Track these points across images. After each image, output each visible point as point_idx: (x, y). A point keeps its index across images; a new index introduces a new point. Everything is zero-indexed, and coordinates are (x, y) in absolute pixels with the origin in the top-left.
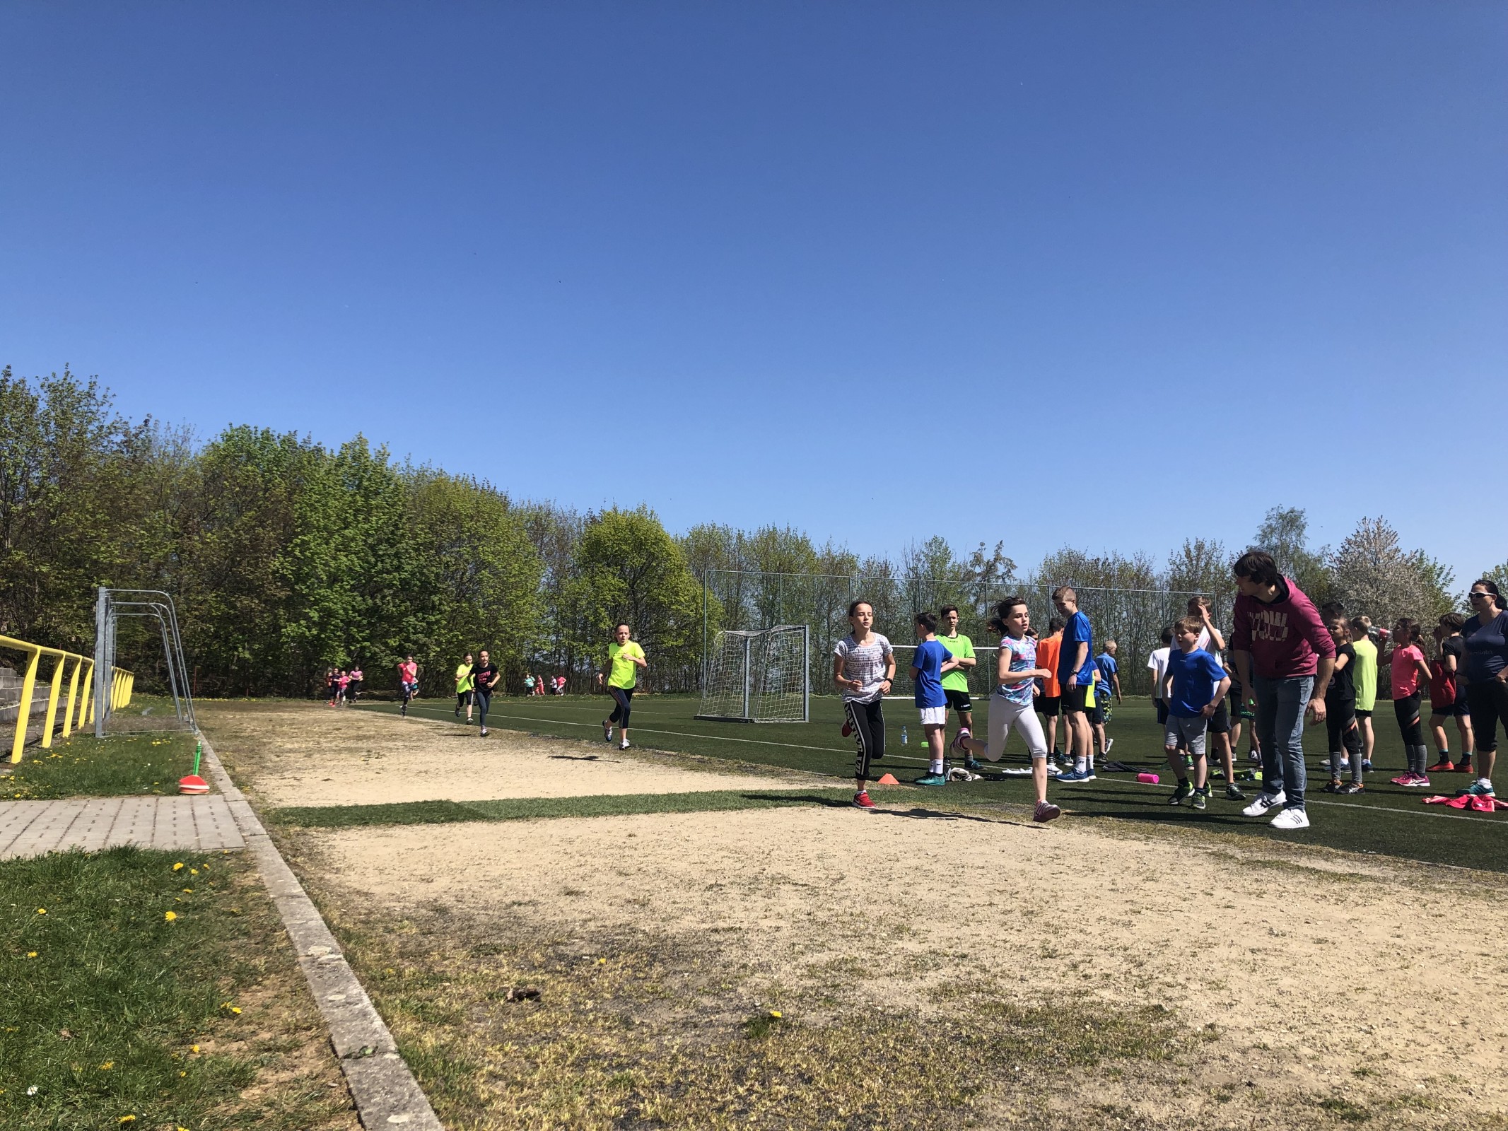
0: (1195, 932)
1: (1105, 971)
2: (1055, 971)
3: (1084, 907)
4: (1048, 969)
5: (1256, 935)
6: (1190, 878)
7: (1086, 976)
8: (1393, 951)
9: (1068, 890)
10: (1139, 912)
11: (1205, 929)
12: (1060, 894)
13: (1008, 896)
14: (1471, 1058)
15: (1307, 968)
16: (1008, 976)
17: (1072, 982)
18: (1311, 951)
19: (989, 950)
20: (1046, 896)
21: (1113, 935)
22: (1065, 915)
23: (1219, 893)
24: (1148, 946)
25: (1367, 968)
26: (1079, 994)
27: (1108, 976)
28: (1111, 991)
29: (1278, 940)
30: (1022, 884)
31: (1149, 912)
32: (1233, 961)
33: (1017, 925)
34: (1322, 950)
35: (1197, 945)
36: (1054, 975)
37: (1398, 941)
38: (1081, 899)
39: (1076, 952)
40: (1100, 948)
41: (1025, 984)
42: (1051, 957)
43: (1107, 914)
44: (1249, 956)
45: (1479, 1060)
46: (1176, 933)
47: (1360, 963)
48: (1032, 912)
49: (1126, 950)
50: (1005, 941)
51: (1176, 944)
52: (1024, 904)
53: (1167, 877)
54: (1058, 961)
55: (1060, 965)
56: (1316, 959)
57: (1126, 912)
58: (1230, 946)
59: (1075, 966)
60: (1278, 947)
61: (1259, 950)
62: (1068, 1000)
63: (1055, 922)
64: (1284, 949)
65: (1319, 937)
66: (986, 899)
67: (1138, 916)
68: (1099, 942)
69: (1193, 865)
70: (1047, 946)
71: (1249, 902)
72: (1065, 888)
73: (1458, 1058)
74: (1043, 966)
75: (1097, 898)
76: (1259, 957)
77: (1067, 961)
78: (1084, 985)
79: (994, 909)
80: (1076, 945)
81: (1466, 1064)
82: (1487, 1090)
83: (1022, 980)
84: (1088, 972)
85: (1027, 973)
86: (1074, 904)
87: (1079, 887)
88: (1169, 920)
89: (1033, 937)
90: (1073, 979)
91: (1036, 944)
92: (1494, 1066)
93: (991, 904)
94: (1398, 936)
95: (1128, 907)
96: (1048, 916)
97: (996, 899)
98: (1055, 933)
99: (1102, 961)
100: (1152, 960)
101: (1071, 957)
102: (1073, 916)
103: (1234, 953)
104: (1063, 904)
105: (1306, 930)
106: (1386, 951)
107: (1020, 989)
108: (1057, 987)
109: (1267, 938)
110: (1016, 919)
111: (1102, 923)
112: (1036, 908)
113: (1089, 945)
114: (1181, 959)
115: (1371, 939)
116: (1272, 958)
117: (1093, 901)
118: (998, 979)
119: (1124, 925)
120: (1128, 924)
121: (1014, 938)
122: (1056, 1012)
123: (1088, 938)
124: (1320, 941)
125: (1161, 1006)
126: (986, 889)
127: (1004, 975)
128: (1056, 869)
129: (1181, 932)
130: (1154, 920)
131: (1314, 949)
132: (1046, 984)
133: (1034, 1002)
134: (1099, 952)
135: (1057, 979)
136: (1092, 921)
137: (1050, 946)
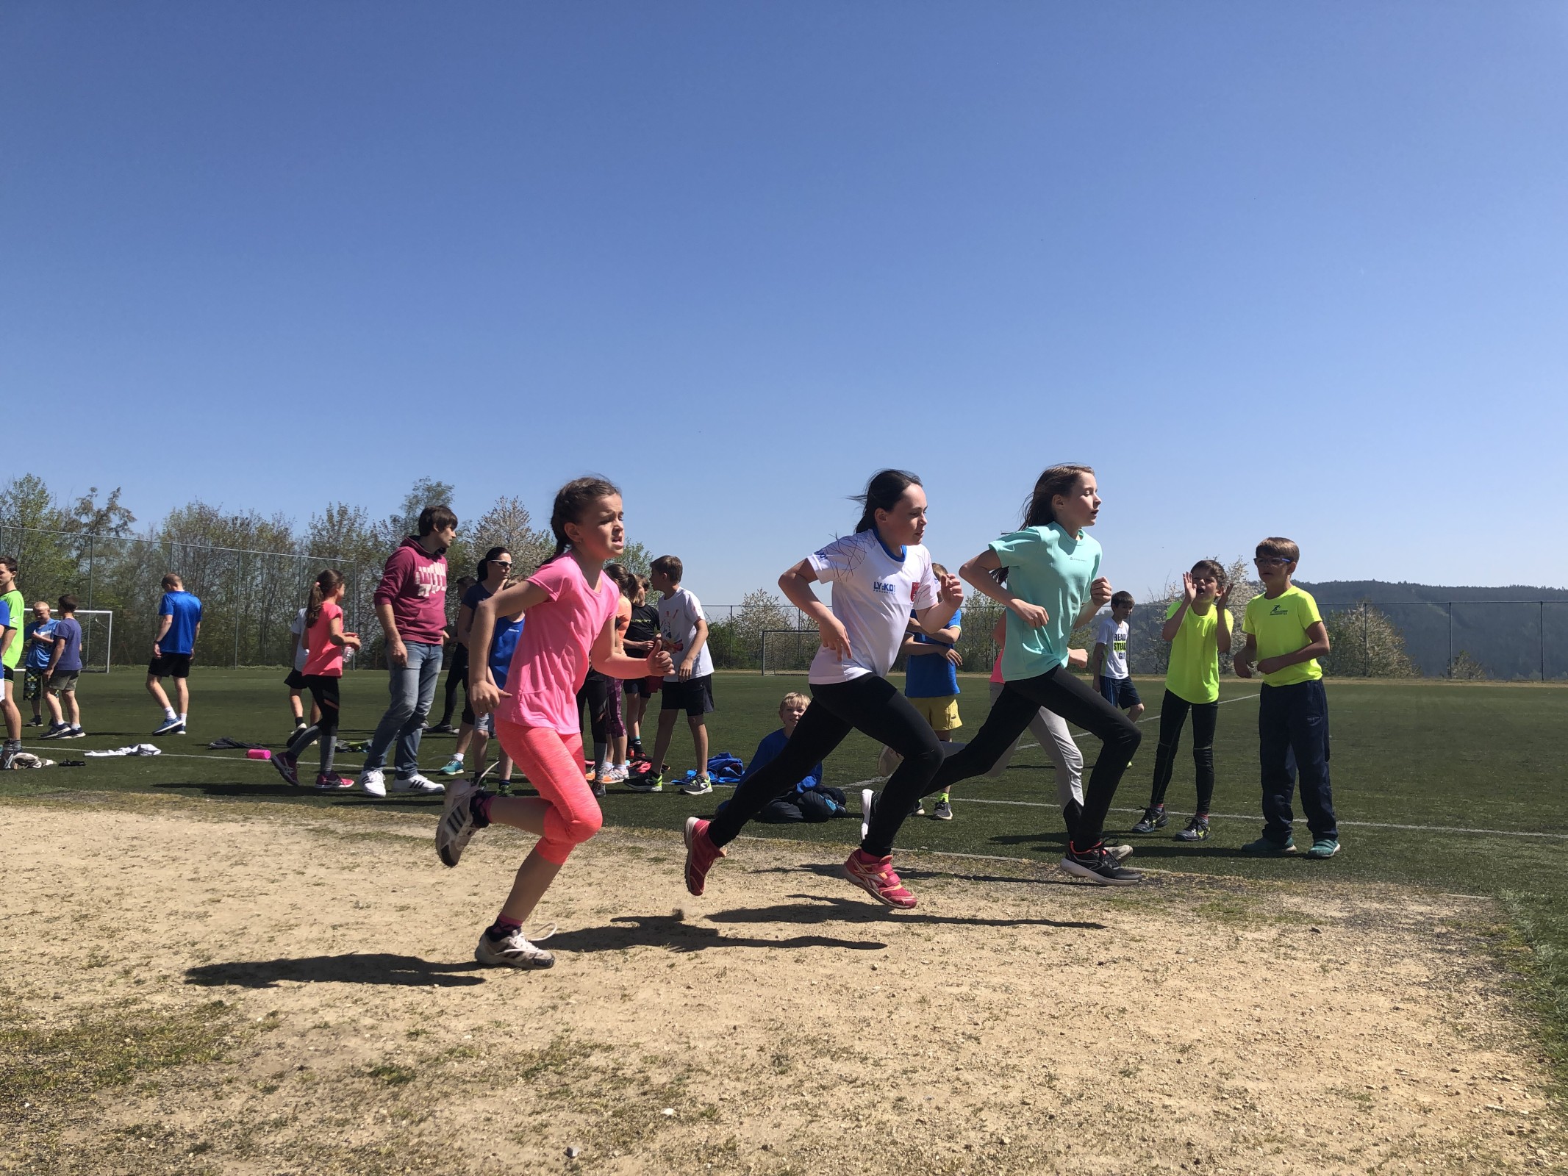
0: (278, 916)
1: (165, 972)
2: (101, 980)
3: (155, 903)
4: (92, 980)
5: (341, 911)
6: (285, 858)
7: (138, 982)
8: (467, 909)
9: (139, 885)
10: (219, 901)
11: (289, 910)
12: (127, 891)
13: (58, 899)
14: (516, 1002)
15: (384, 937)
16: (39, 996)
17: (120, 991)
18: (391, 920)
19: (19, 969)
20: (108, 895)
21: (183, 930)
22: (129, 915)
23: (310, 871)
24: (219, 937)
25: (441, 929)
26: (126, 1003)
27: (165, 977)
28: (165, 995)
29: (363, 913)
30: (81, 883)
31: (230, 900)
32: (312, 941)
33: (62, 935)
34: (402, 916)
35: (277, 929)
36: (99, 987)
37: (474, 899)
38: (152, 894)
39: (132, 956)
40: (164, 947)
41: (59, 1002)
42: (99, 966)
43: (181, 907)
44: (330, 933)
45: (523, 1002)
46: (256, 918)
47: (435, 924)
48: (86, 916)
49: (194, 944)
50: (43, 955)
51: (253, 931)
52: (77, 908)
53: (258, 859)
54: (107, 969)
55: (108, 972)
56: (395, 927)
57: (203, 903)
58: (312, 925)
59: (127, 972)
60: (360, 920)
61: (341, 926)
62: (110, 1012)
63: (114, 925)
64: (366, 921)
65: (403, 904)
66: (29, 907)
67: (218, 905)
68: (164, 941)
69: (289, 844)
70: (96, 953)
71: (341, 877)
72: (136, 882)
73: (505, 1003)
74: (87, 977)
75: (172, 890)
76: (340, 933)
77: (119, 968)
78: (134, 991)
79: (35, 918)
80: (134, 947)
81: (512, 1008)
82: (526, 1031)
83: (56, 997)
84: (141, 977)
85: (63, 990)
86: (141, 902)
87: (152, 880)
88: (251, 905)
89: (80, 947)
90: (121, 987)
91: (82, 954)
92: (535, 1006)
93: (33, 913)
94: (475, 894)
95: (209, 896)
96: (107, 919)
97: (42, 906)
98: (110, 936)
99: (162, 962)
100: (222, 952)
101: (126, 962)
102: (138, 915)
103: (315, 932)
104: (129, 902)
105: (393, 899)
106: (462, 909)
107: (50, 1009)
108: (99, 1000)
109: (351, 912)
110: (62, 928)
111: (172, 918)
112: (92, 911)
113: (151, 945)
114: (256, 946)
115: (450, 900)
116: (352, 932)
117: (167, 894)
118: (24, 1000)
119: (199, 917)
120: (203, 916)
121: (57, 950)
122: (92, 1030)
123: (151, 937)
124: (402, 909)
125: (220, 1002)
126: (31, 894)
127: (33, 996)
128: (128, 861)
129: (261, 918)
130: (234, 908)
131: (394, 917)
132: (85, 998)
133: (66, 1022)
134: (161, 951)
135: (101, 990)
136: (161, 917)
137: (102, 953)
